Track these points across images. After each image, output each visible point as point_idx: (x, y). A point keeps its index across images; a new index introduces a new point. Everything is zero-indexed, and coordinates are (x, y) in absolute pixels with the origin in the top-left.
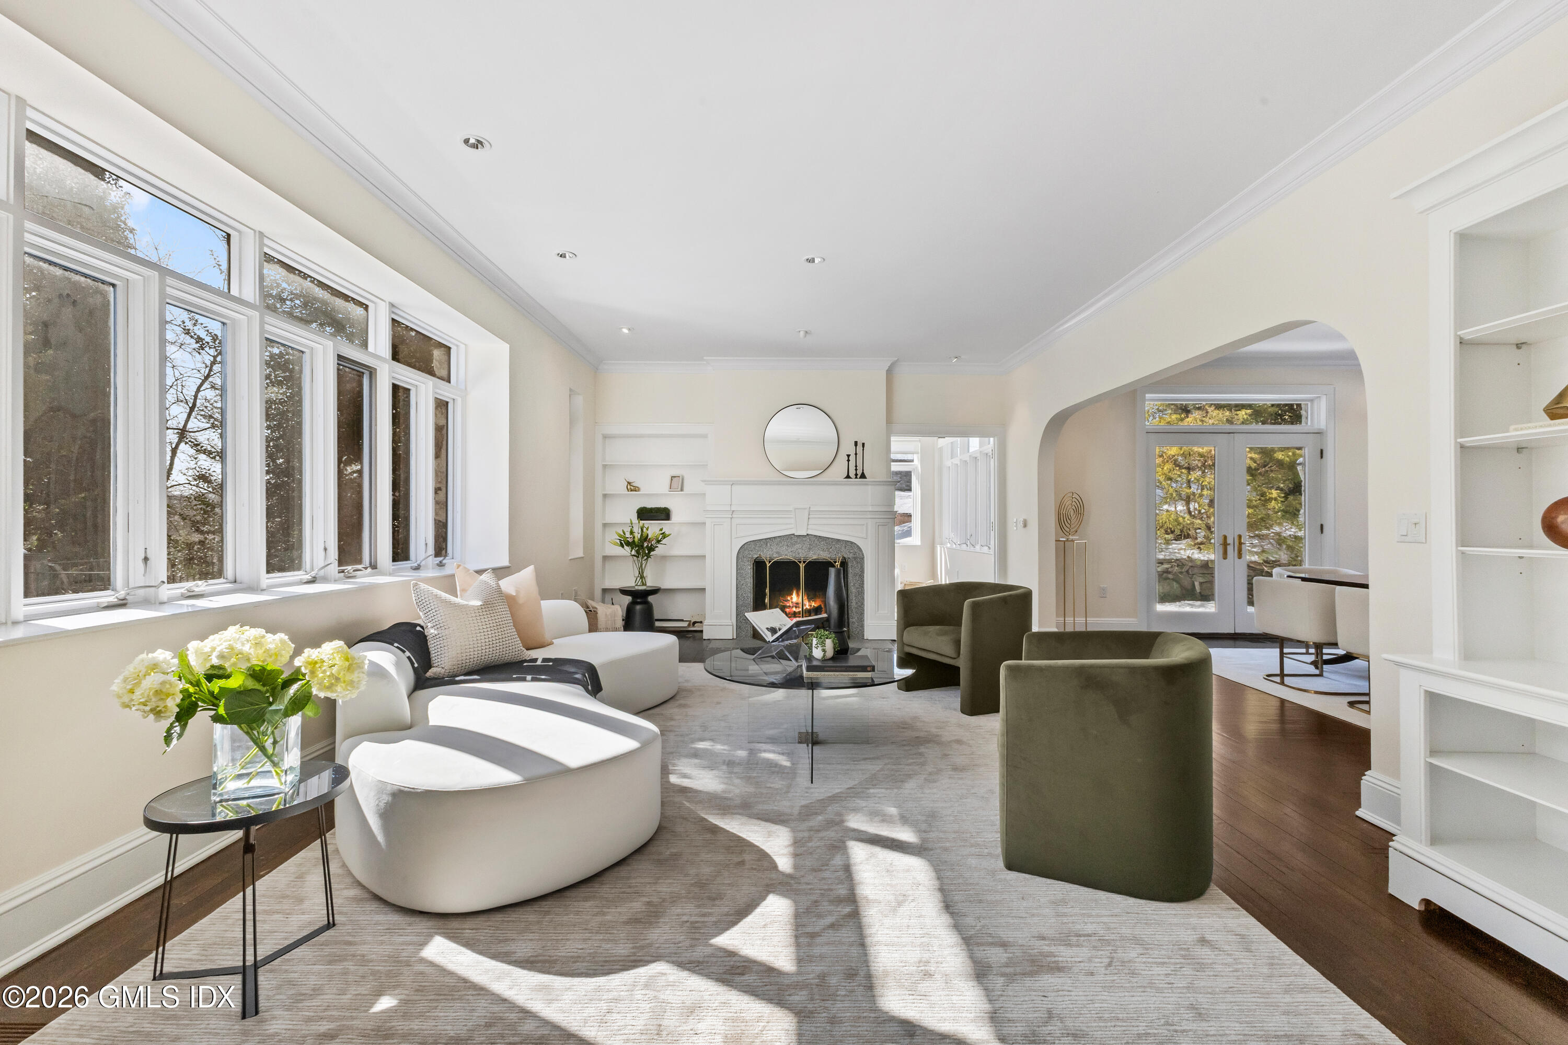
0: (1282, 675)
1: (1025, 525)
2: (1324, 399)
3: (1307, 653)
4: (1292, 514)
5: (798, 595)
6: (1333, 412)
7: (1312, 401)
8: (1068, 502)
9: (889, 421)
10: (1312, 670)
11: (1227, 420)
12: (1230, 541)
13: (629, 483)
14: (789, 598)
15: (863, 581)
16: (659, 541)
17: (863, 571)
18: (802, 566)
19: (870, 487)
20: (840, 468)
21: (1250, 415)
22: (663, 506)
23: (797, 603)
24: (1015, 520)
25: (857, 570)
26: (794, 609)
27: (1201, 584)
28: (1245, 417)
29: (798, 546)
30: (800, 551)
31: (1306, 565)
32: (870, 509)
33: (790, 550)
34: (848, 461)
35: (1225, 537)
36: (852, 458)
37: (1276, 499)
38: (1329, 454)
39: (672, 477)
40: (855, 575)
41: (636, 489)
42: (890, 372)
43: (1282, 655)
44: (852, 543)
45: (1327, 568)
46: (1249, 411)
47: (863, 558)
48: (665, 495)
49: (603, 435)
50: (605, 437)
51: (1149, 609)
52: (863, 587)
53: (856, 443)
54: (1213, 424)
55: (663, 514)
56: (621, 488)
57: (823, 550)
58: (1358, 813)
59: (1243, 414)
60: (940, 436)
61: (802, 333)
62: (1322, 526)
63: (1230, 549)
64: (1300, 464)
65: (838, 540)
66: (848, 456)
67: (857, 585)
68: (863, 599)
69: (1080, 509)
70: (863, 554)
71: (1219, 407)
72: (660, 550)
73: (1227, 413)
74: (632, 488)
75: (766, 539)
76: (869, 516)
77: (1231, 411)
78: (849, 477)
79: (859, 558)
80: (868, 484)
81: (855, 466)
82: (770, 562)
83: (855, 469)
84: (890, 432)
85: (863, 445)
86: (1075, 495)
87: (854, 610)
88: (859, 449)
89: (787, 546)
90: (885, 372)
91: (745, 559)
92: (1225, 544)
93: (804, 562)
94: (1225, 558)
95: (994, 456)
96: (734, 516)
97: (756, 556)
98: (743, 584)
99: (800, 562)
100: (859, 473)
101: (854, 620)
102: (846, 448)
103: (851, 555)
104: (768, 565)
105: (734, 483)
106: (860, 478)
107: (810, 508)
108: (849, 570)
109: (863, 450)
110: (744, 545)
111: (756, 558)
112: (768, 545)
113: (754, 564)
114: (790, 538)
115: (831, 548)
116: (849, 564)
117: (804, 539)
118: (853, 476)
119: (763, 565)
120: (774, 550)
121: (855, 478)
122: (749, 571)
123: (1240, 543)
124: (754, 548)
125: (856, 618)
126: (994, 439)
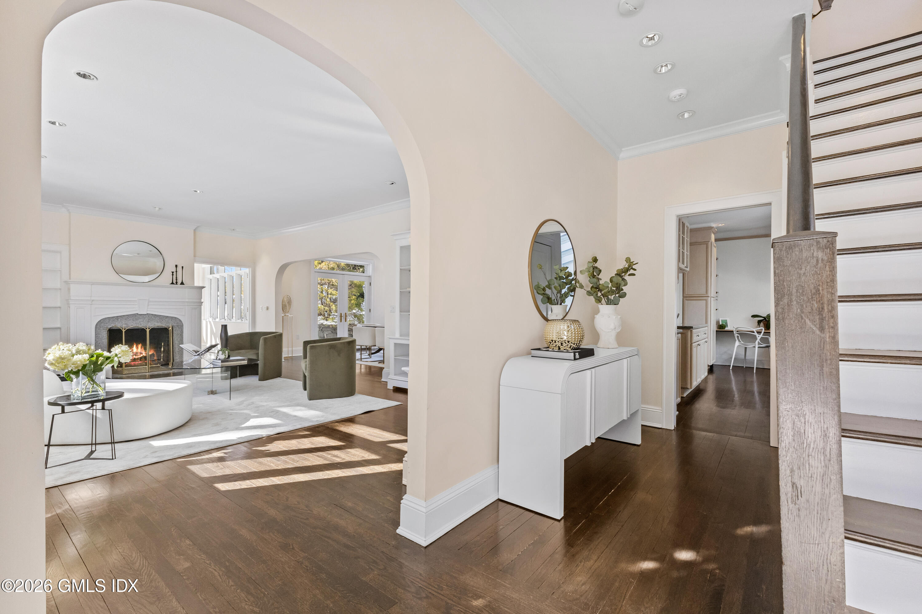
0: (361, 359)
1: (268, 308)
2: (371, 264)
3: (366, 353)
4: (358, 305)
5: (137, 348)
6: (374, 270)
7: (368, 265)
8: (285, 299)
9: (195, 256)
10: (368, 357)
12: (343, 315)
15: (182, 338)
17: (182, 332)
18: (148, 331)
20: (167, 277)
23: (137, 353)
24: (261, 307)
25: (179, 332)
27: (327, 335)
29: (141, 320)
30: (142, 323)
31: (365, 323)
32: (187, 301)
34: (173, 275)
35: (341, 314)
36: (175, 274)
37: (354, 299)
38: (372, 284)
40: (178, 334)
42: (195, 231)
43: (361, 354)
44: (176, 318)
45: (372, 323)
47: (182, 326)
53: (176, 266)
57: (157, 322)
58: (382, 380)
61: (157, 209)
62: (370, 309)
63: (343, 318)
64: (364, 287)
65: (167, 317)
66: (173, 272)
67: (179, 340)
69: (290, 302)
70: (182, 324)
75: (117, 317)
76: (186, 304)
78: (173, 284)
79: (180, 325)
80: (186, 288)
81: (176, 278)
82: (125, 329)
83: (176, 280)
84: (195, 261)
85: (183, 267)
86: (288, 297)
87: (177, 353)
88: (179, 269)
89: (133, 320)
90: (193, 231)
91: (101, 328)
92: (341, 316)
93: (149, 329)
94: (341, 322)
95: (248, 277)
96: (93, 303)
97: (111, 327)
98: (100, 343)
99: (147, 329)
100: (179, 281)
101: (176, 358)
102: (170, 268)
103: (175, 325)
104: (124, 331)
105: (93, 284)
106: (181, 284)
107: (149, 299)
108: (174, 332)
109: (182, 270)
110: (101, 320)
111: (111, 328)
112: (119, 320)
113: (108, 331)
114: (135, 316)
115: (163, 321)
116: (174, 329)
117: (145, 316)
118: (175, 283)
119: (119, 331)
120: (124, 323)
121: (177, 284)
122: (105, 335)
123: (346, 316)
124: (108, 322)
125: (178, 357)
126: (250, 269)
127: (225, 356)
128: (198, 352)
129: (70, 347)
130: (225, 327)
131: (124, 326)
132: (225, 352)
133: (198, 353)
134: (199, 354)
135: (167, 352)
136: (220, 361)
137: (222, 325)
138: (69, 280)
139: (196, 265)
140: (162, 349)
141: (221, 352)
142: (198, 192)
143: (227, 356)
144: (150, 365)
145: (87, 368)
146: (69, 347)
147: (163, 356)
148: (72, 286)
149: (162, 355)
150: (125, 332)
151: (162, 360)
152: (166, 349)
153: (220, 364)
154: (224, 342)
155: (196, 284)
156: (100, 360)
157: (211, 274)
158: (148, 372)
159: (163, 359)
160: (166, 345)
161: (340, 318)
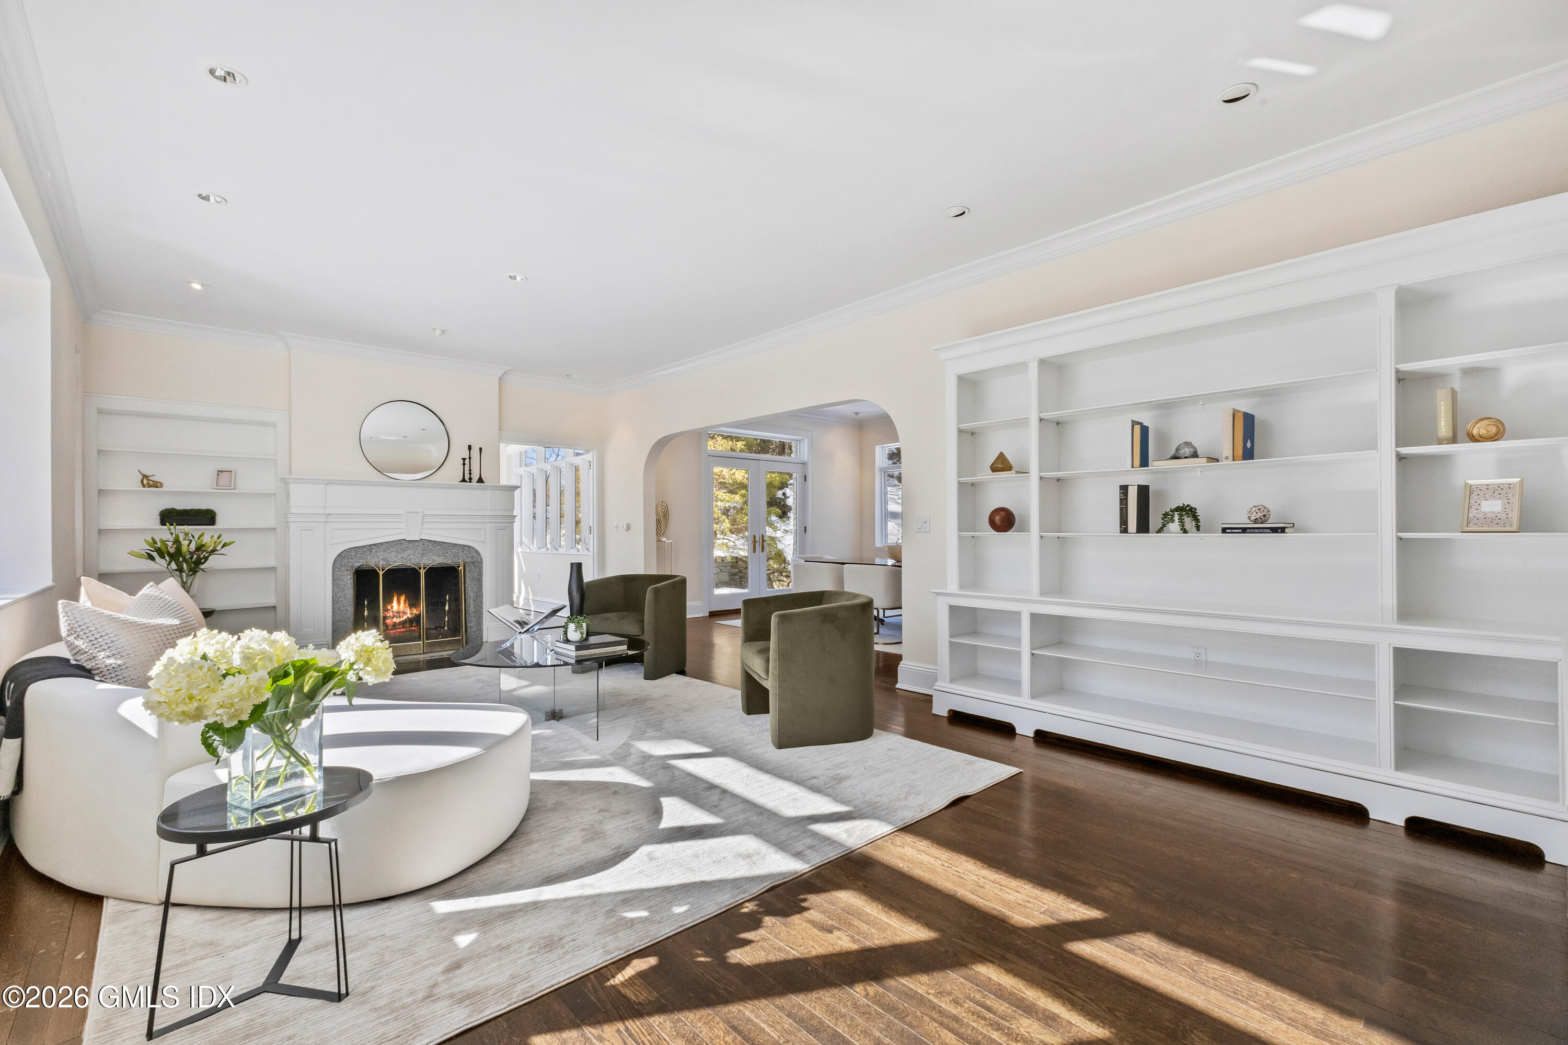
1: (628, 528)
2: (805, 440)
6: (812, 449)
7: (799, 441)
8: (661, 507)
11: (731, 449)
12: (757, 539)
13: (145, 476)
14: (389, 608)
15: (482, 585)
16: (213, 551)
17: (481, 575)
18: (422, 572)
19: (488, 492)
20: (454, 470)
21: (744, 446)
22: (204, 507)
24: (616, 524)
25: (476, 575)
26: (395, 620)
28: (742, 447)
29: (410, 552)
30: (412, 557)
32: (490, 514)
33: (399, 557)
34: (464, 464)
35: (755, 537)
36: (467, 462)
38: (811, 479)
39: (220, 471)
40: (473, 579)
41: (157, 485)
42: (500, 380)
44: (469, 547)
46: (744, 443)
47: (481, 562)
48: (211, 493)
49: (98, 409)
50: (101, 412)
51: (711, 592)
52: (481, 591)
53: (470, 448)
54: (722, 451)
55: (207, 517)
56: (134, 482)
57: (439, 555)
58: (897, 686)
59: (740, 445)
60: (545, 446)
61: (438, 332)
62: (805, 527)
63: (757, 544)
65: (455, 545)
66: (464, 459)
67: (475, 589)
68: (482, 602)
69: (667, 515)
70: (481, 559)
71: (725, 437)
72: (213, 562)
73: (731, 443)
74: (149, 482)
75: (370, 545)
76: (487, 521)
77: (732, 441)
78: (466, 481)
79: (477, 562)
80: (486, 489)
81: (470, 470)
82: (383, 570)
83: (470, 474)
84: (501, 439)
85: (481, 449)
86: (664, 504)
87: (472, 614)
88: (475, 453)
89: (397, 552)
90: (498, 379)
91: (343, 568)
92: (755, 542)
93: (424, 568)
94: (754, 552)
95: (591, 467)
96: (329, 520)
97: (358, 565)
98: (340, 597)
99: (420, 568)
100: (475, 477)
101: (472, 624)
102: (459, 451)
103: (468, 560)
104: (381, 573)
105: (329, 483)
106: (478, 482)
107: (424, 511)
108: (468, 574)
109: (480, 454)
110: (342, 552)
111: (359, 567)
112: (373, 551)
113: (354, 573)
114: (400, 544)
115: (447, 553)
116: (467, 569)
117: (417, 544)
118: (468, 481)
119: (372, 573)
120: (381, 557)
121: (470, 482)
122: (349, 582)
123: (763, 541)
124: (355, 556)
125: (474, 622)
126: (595, 452)
127: (582, 634)
128: (526, 624)
129: (228, 644)
130: (577, 569)
131: (381, 563)
132: (581, 626)
133: (526, 628)
134: (528, 630)
135: (456, 612)
136: (573, 648)
137: (572, 564)
138: (290, 477)
139: (502, 445)
140: (447, 608)
141: (572, 626)
142: (518, 278)
143: (585, 635)
144: (427, 639)
145: (268, 713)
146: (224, 643)
147: (448, 621)
148: (293, 488)
149: (446, 619)
150: (383, 575)
151: (446, 628)
152: (454, 607)
153: (574, 654)
154: (577, 601)
155: (504, 482)
156: (311, 677)
157: (520, 466)
158: (424, 653)
159: (448, 627)
160: (453, 599)
161: (752, 544)
